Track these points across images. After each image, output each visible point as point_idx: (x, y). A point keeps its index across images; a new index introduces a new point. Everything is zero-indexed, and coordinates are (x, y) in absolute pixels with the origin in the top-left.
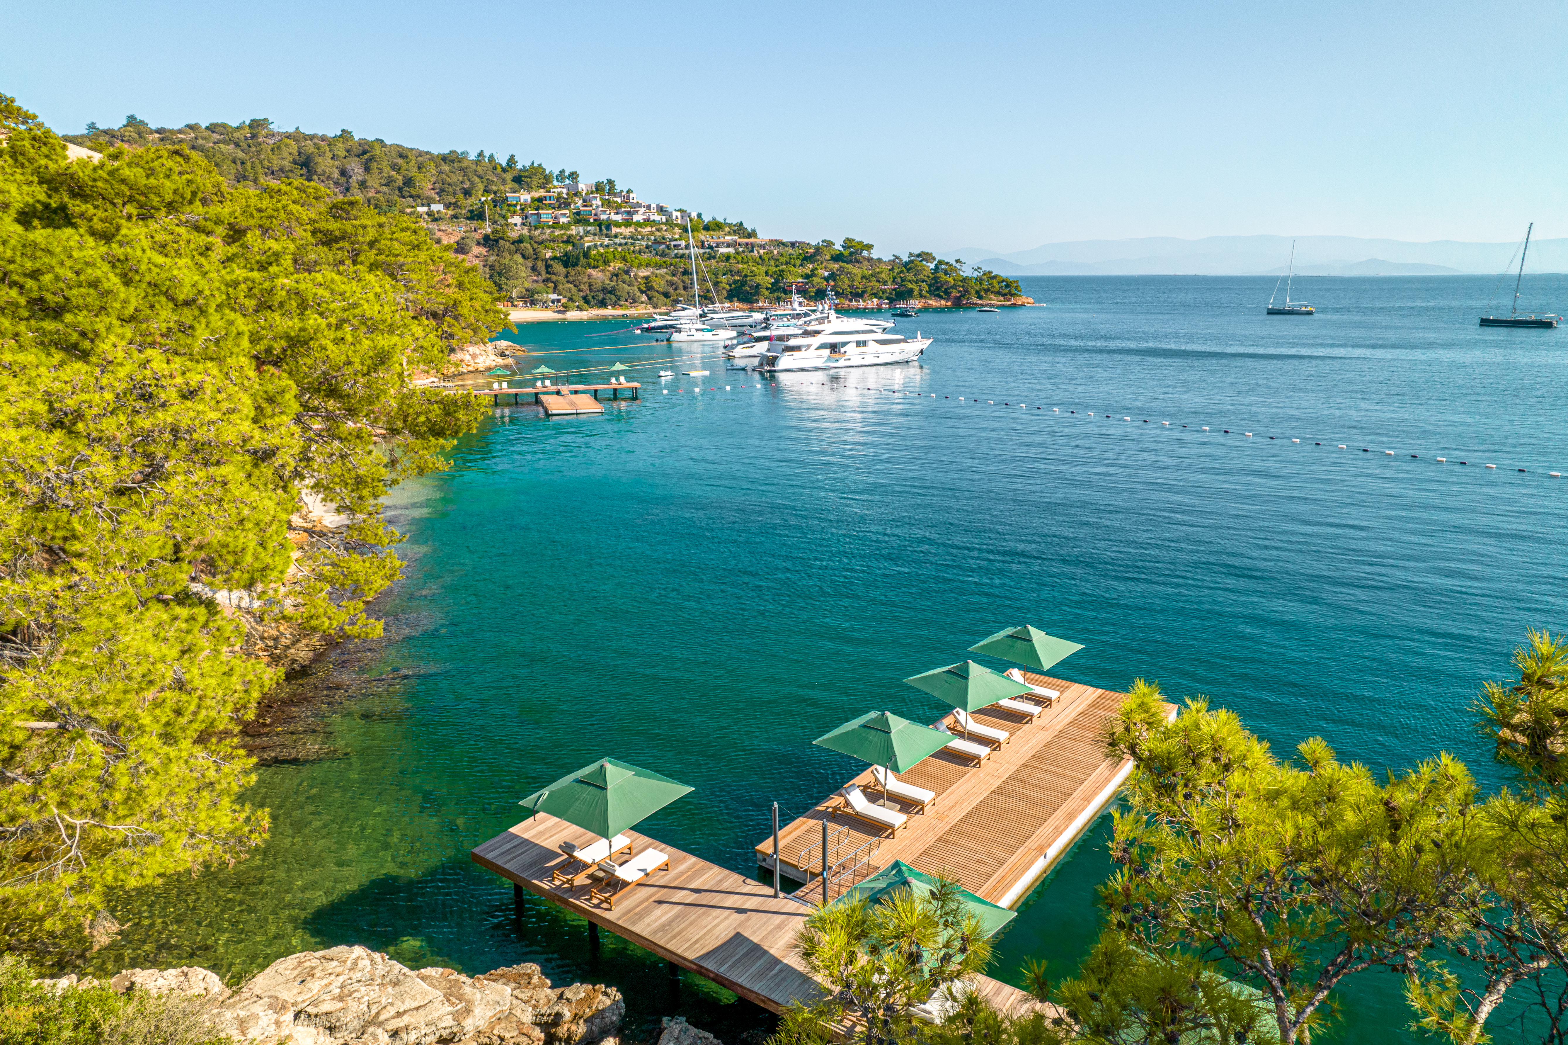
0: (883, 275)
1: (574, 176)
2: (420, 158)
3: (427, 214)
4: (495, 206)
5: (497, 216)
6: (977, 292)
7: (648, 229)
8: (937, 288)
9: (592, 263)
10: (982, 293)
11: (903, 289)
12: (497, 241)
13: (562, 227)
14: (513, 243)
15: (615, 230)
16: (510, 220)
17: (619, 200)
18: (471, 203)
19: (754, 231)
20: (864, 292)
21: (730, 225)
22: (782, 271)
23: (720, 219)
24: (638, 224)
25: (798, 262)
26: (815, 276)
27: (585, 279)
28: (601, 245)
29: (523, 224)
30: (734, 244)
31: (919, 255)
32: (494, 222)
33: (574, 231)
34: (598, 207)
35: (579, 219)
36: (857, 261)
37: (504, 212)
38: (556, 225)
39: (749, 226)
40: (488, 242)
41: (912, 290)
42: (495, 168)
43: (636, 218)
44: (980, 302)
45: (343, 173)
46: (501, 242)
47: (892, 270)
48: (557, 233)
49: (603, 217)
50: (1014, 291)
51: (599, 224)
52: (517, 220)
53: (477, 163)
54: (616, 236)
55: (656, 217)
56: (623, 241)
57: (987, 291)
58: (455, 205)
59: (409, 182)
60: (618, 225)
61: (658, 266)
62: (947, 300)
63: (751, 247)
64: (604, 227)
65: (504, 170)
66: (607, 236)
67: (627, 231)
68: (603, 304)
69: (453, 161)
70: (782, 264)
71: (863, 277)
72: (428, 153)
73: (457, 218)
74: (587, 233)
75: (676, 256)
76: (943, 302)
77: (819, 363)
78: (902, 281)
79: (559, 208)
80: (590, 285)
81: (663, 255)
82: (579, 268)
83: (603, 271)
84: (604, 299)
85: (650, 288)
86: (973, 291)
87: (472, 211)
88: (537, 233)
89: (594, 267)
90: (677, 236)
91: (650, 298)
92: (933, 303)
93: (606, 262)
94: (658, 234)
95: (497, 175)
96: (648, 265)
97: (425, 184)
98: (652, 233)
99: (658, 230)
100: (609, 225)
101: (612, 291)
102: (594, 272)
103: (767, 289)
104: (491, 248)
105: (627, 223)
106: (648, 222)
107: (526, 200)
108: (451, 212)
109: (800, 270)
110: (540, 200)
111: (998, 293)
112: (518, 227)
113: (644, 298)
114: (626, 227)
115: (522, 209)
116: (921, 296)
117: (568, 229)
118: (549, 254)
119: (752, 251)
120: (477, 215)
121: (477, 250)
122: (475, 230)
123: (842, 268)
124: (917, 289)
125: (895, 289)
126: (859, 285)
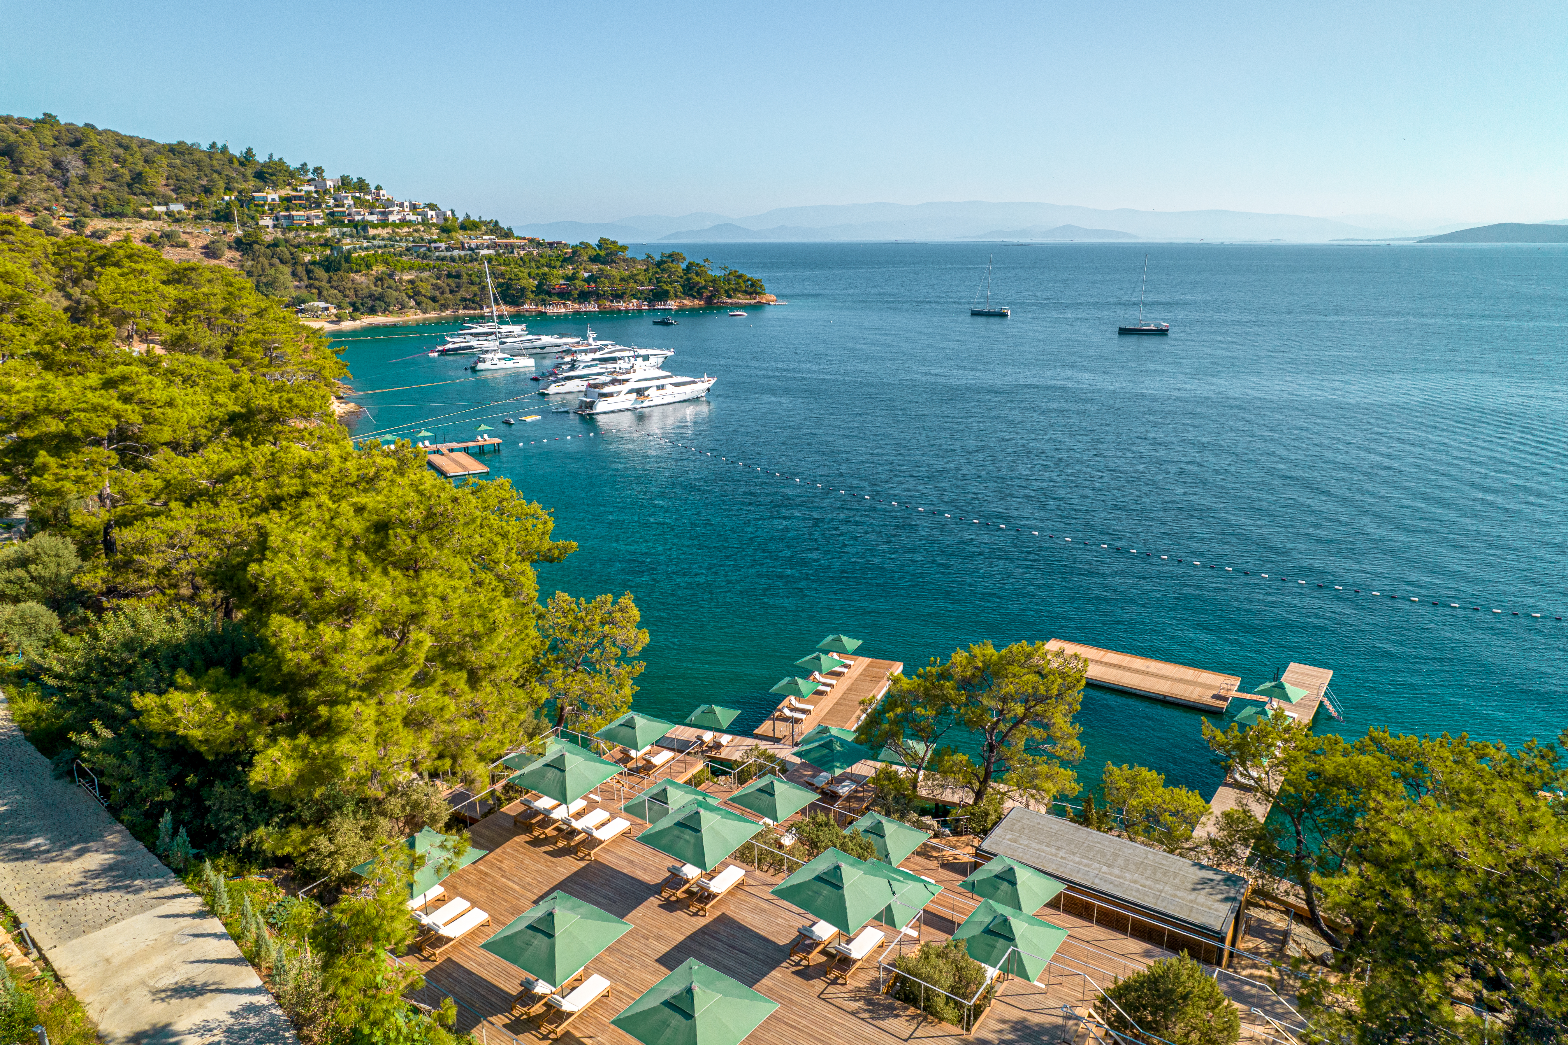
0: (640, 277)
1: (318, 171)
2: (145, 150)
3: (166, 213)
4: (242, 206)
5: (245, 217)
6: (727, 292)
7: (406, 230)
8: (690, 289)
9: (354, 267)
10: (731, 292)
11: (659, 290)
12: (250, 245)
13: (317, 229)
14: (267, 247)
15: (372, 232)
16: (261, 223)
17: (369, 197)
18: (214, 202)
19: (510, 229)
20: (624, 294)
21: (486, 223)
22: (544, 274)
23: (475, 218)
24: (394, 225)
25: (558, 264)
26: (577, 278)
27: (349, 285)
28: (360, 248)
29: (275, 226)
30: (493, 246)
31: (670, 256)
32: (243, 224)
33: (329, 233)
34: (350, 206)
35: (333, 219)
36: (613, 261)
37: (252, 213)
38: (310, 227)
39: (504, 224)
40: (240, 245)
41: (667, 292)
42: (231, 162)
43: (391, 218)
44: (729, 301)
45: (57, 164)
46: (256, 246)
47: (646, 270)
48: (313, 235)
49: (358, 218)
50: (758, 290)
51: (354, 224)
52: (267, 221)
53: (210, 156)
54: (374, 238)
55: (411, 217)
56: (382, 243)
57: (735, 290)
58: (197, 205)
59: (138, 177)
60: (374, 226)
61: (421, 269)
62: (701, 299)
63: (511, 248)
64: (360, 228)
65: (242, 164)
66: (365, 238)
67: (384, 232)
68: (372, 311)
69: (182, 153)
70: (543, 265)
71: (622, 279)
72: (151, 142)
73: (201, 219)
74: (344, 234)
75: (438, 258)
76: (696, 302)
77: (628, 405)
78: (658, 282)
79: (310, 208)
80: (356, 291)
81: (425, 257)
82: (341, 273)
83: (365, 275)
84: (373, 306)
85: (417, 293)
86: (722, 291)
87: (217, 212)
88: (291, 235)
89: (356, 272)
90: (435, 237)
91: (418, 304)
92: (687, 302)
93: (369, 267)
94: (416, 234)
95: (235, 170)
96: (411, 268)
97: (158, 181)
98: (410, 234)
99: (415, 231)
100: (365, 225)
101: (381, 298)
102: (357, 277)
103: (532, 292)
104: (245, 252)
105: (384, 224)
106: (404, 222)
107: (273, 200)
108: (193, 212)
109: (560, 272)
110: (288, 199)
111: (745, 292)
112: (270, 230)
113: (412, 303)
114: (383, 228)
115: (272, 210)
116: (676, 296)
117: (323, 231)
118: (307, 258)
119: (512, 252)
120: (223, 216)
121: (229, 254)
122: (224, 233)
123: (600, 270)
124: (672, 290)
125: (652, 290)
126: (619, 287)
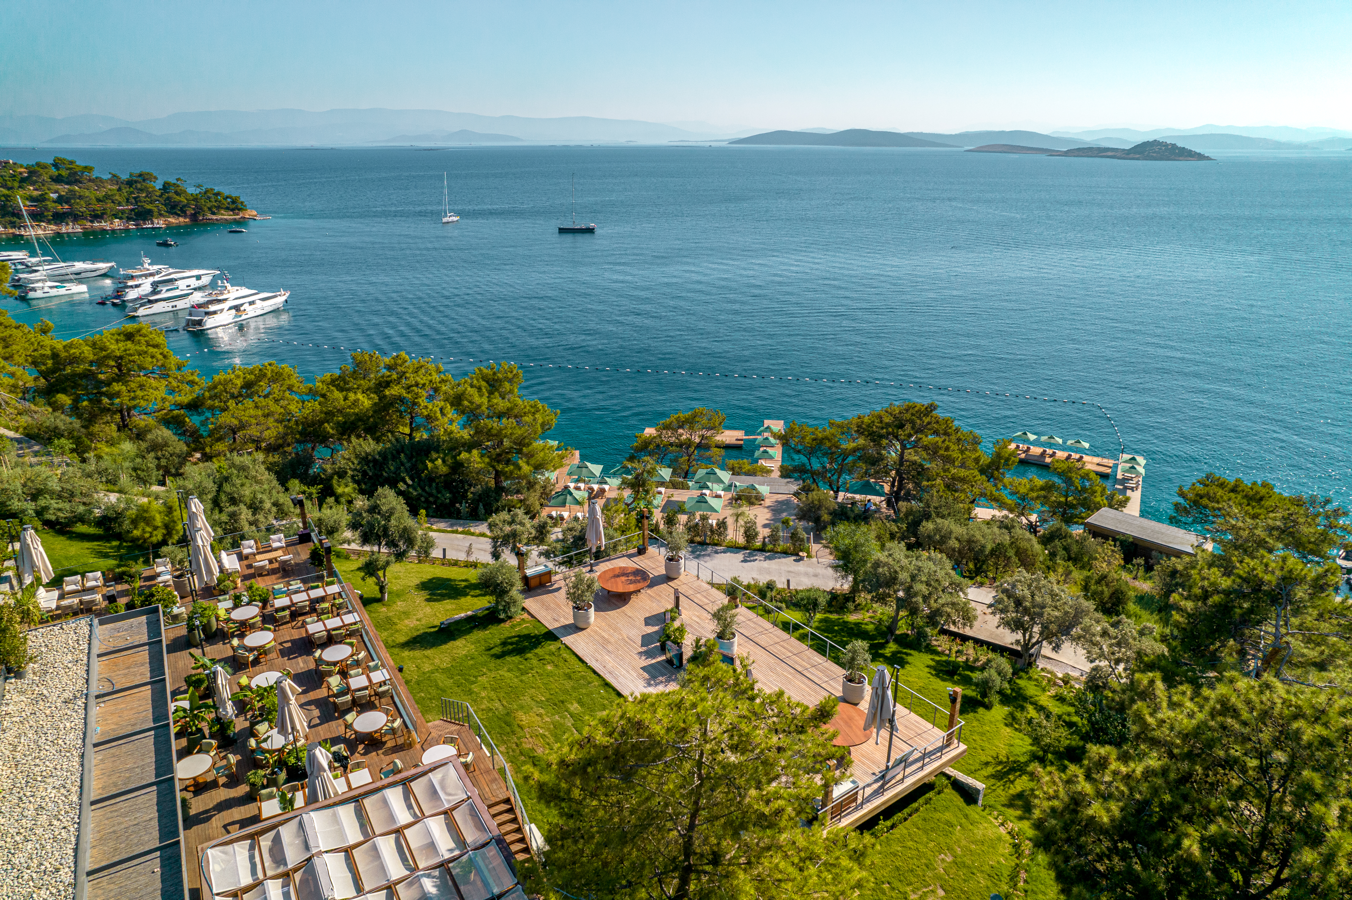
0: (115, 197)
6: (210, 209)
8: (174, 208)
10: (214, 210)
11: (141, 209)
20: (103, 214)
26: (45, 199)
31: (140, 175)
36: (80, 182)
41: (151, 211)
44: (214, 217)
47: (120, 190)
50: (240, 206)
57: (217, 207)
62: (185, 217)
71: (99, 200)
76: (181, 219)
77: (231, 319)
78: (136, 202)
86: (205, 209)
92: (172, 220)
111: (227, 208)
116: (161, 215)
123: (70, 191)
124: (156, 209)
125: (132, 210)
126: (98, 207)
